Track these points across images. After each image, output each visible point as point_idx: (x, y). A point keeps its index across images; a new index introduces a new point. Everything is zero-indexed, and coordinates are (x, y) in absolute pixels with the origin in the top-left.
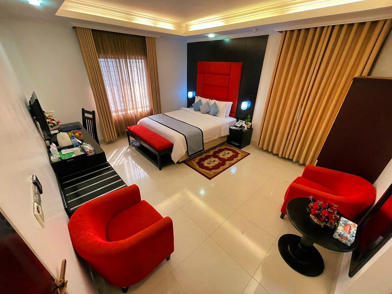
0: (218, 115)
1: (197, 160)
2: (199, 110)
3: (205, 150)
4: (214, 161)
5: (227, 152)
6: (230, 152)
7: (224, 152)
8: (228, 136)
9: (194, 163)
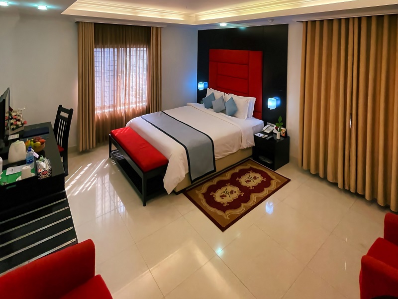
0: (237, 115)
1: (204, 188)
2: (212, 107)
3: (217, 171)
4: (232, 192)
5: (253, 175)
6: (258, 175)
7: (247, 175)
8: (253, 147)
9: (200, 194)
